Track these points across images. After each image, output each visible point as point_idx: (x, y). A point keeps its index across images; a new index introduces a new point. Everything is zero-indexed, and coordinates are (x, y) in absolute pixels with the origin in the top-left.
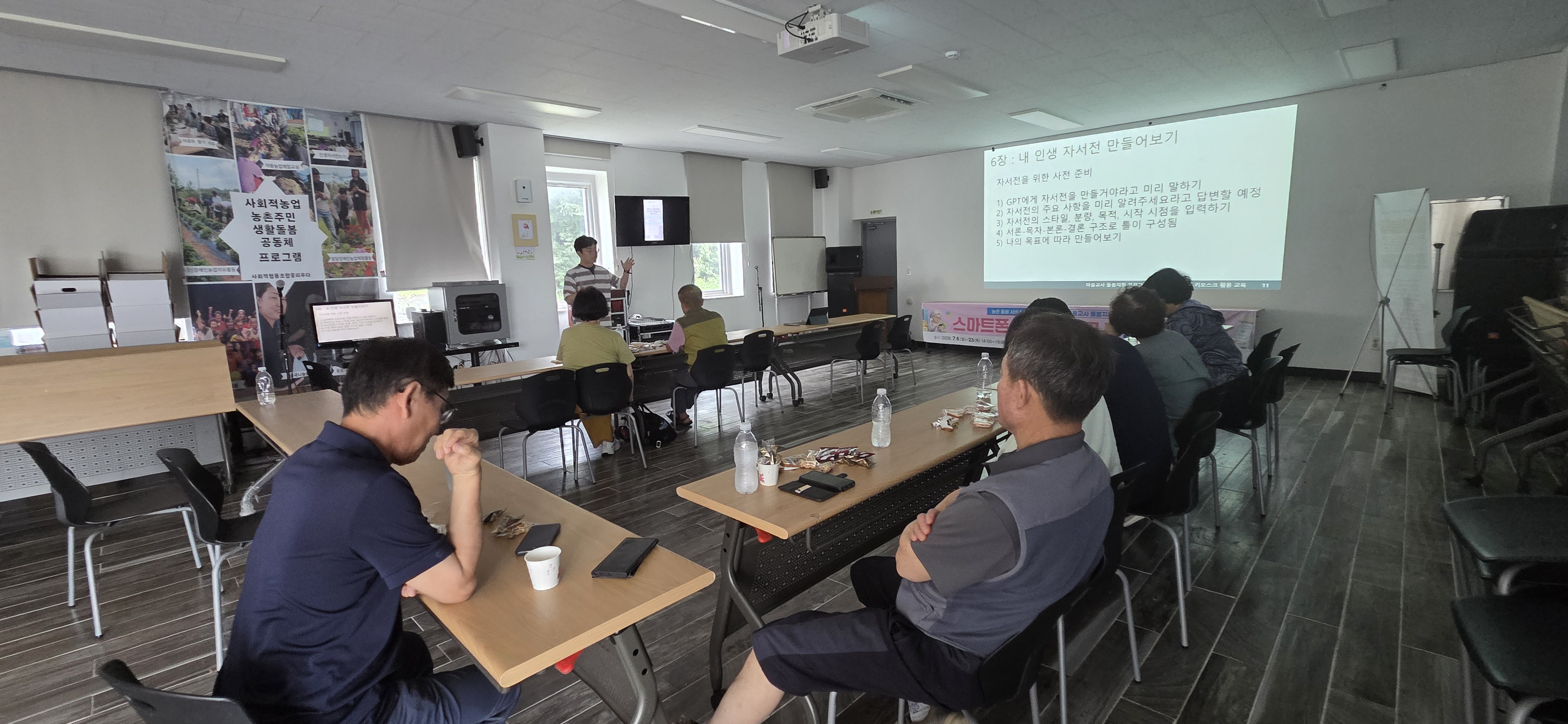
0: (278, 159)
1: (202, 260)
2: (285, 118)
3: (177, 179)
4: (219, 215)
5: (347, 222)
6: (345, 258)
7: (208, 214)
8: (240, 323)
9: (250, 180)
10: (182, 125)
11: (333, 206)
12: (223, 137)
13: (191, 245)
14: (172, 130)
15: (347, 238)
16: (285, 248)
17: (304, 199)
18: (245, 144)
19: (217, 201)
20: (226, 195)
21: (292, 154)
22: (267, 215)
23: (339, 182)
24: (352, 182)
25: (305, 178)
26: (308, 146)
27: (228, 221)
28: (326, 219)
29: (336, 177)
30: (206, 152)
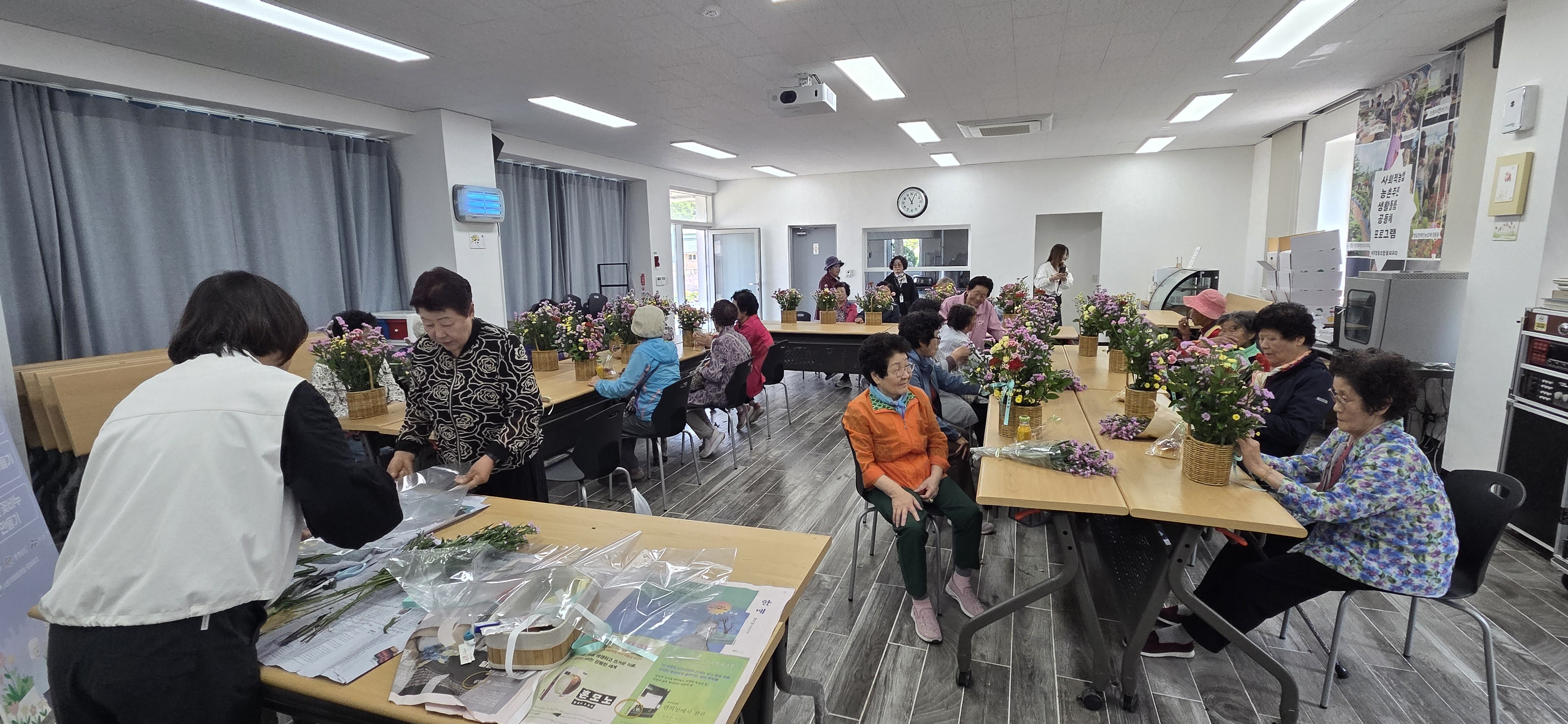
0: (1410, 128)
1: (1362, 237)
3: (1358, 167)
5: (1431, 191)
6: (1421, 235)
7: (1370, 193)
9: (1392, 156)
10: (1373, 116)
11: (1425, 173)
12: (1388, 118)
13: (1358, 224)
14: (1367, 123)
15: (1426, 211)
16: (1388, 226)
17: (1410, 169)
18: (1397, 120)
20: (1373, 176)
21: (1416, 122)
22: (1389, 191)
23: (1437, 142)
24: (1446, 138)
25: (1414, 145)
26: (1424, 108)
28: (1419, 188)
29: (1436, 135)
30: (1377, 137)
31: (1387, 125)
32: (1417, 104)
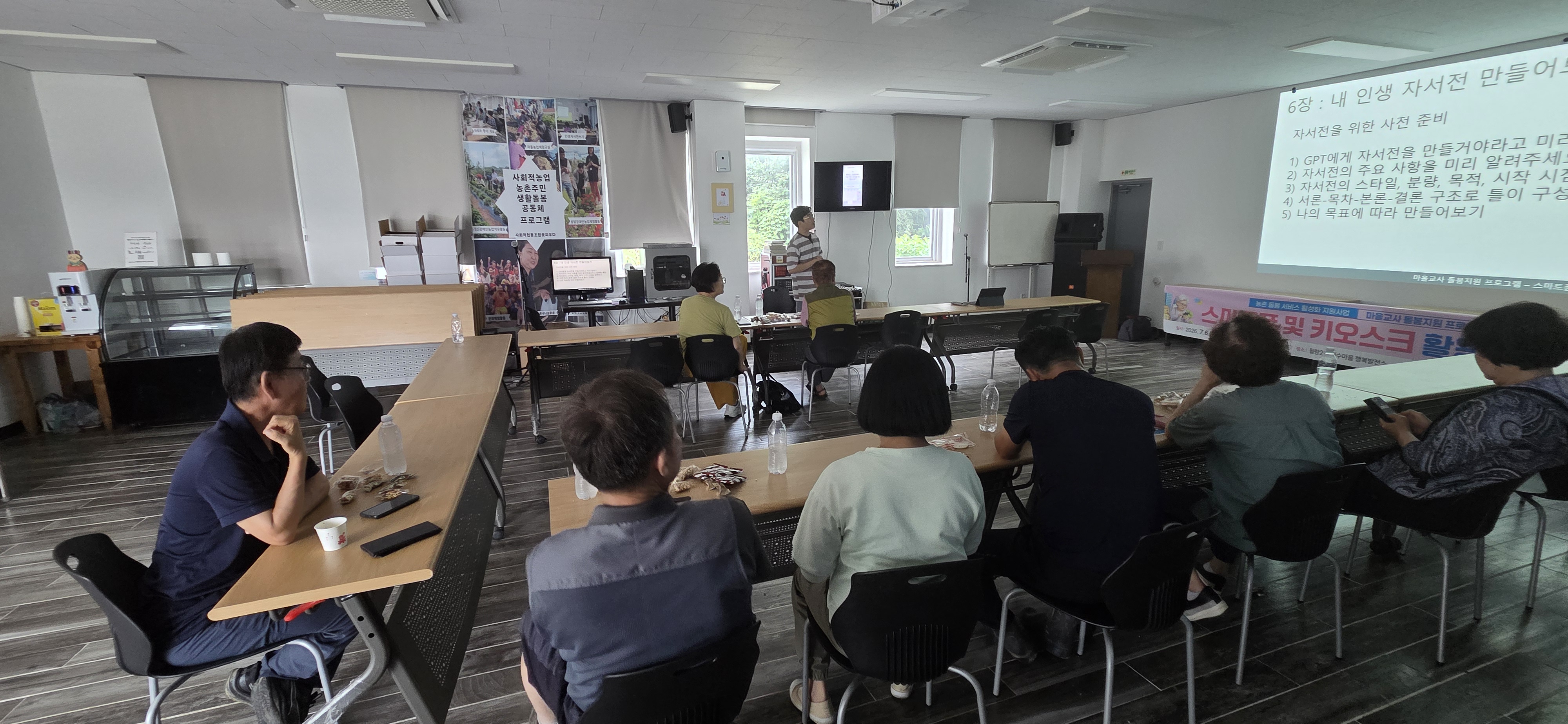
0: (536, 141)
1: (485, 222)
2: (542, 107)
3: (470, 161)
4: (496, 187)
5: (583, 191)
6: (580, 222)
7: (489, 186)
8: (508, 271)
9: (517, 159)
10: (474, 119)
11: (574, 178)
12: (499, 126)
13: (478, 210)
14: (468, 123)
15: (583, 205)
16: (538, 213)
17: (552, 173)
18: (514, 131)
19: (495, 176)
20: (500, 172)
21: (546, 137)
22: (527, 186)
23: (578, 158)
24: (588, 158)
25: (554, 156)
26: (557, 130)
27: (502, 191)
28: (568, 190)
29: (577, 154)
30: (489, 139)
31: (499, 130)
32: (544, 125)
